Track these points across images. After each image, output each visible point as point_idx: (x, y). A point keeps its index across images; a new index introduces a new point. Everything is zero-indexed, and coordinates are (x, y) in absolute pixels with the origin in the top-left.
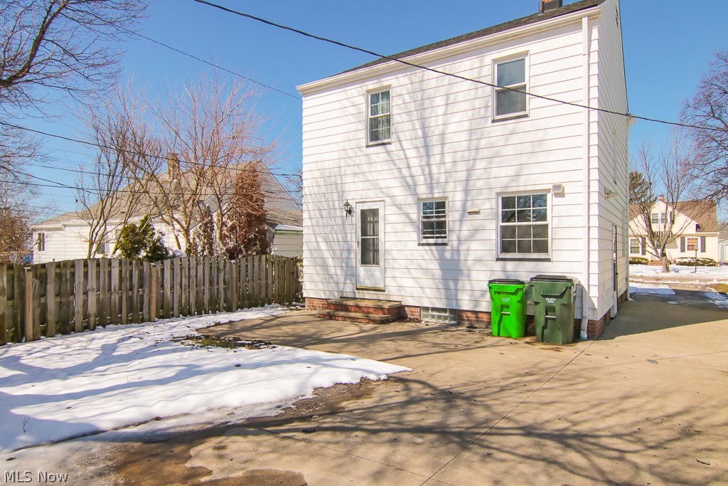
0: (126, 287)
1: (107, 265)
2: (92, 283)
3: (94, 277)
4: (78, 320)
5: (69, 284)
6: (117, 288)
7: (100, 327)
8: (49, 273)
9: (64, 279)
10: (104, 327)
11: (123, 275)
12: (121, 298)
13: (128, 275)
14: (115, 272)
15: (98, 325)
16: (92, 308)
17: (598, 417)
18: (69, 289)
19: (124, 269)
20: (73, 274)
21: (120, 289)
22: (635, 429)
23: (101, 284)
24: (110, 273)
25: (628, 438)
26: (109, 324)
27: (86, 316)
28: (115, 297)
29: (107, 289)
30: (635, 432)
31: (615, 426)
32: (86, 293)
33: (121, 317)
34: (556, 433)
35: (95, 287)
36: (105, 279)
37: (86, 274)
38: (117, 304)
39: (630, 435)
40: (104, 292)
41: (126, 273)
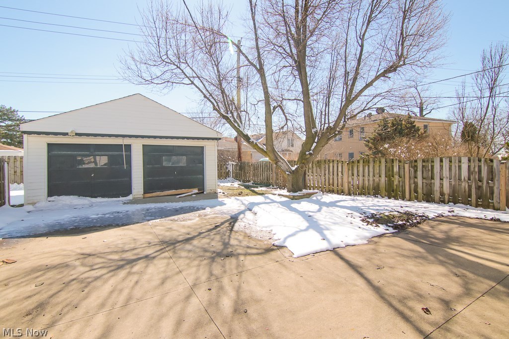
0: (475, 179)
1: (457, 161)
2: (446, 173)
3: (448, 169)
4: (437, 195)
5: (430, 172)
6: (467, 179)
7: (452, 204)
8: (418, 165)
9: (427, 169)
10: (455, 204)
11: (472, 169)
12: (470, 187)
13: (477, 169)
14: (465, 166)
15: (451, 202)
16: (447, 190)
17: (119, 287)
18: (430, 175)
19: (472, 165)
20: (432, 167)
21: (469, 179)
22: (86, 290)
23: (453, 175)
24: (460, 167)
25: (90, 280)
26: (460, 203)
27: (442, 194)
28: (465, 185)
29: (457, 178)
30: (86, 287)
31: (102, 285)
32: (441, 179)
33: (471, 201)
34: (134, 263)
35: (448, 176)
36: (456, 171)
37: (441, 167)
38: (467, 190)
39: (89, 283)
40: (455, 180)
41: (474, 168)
